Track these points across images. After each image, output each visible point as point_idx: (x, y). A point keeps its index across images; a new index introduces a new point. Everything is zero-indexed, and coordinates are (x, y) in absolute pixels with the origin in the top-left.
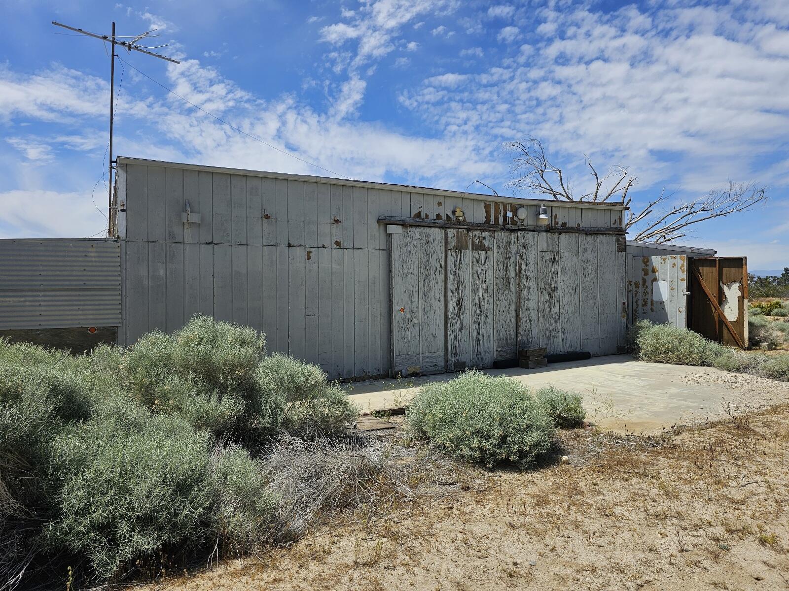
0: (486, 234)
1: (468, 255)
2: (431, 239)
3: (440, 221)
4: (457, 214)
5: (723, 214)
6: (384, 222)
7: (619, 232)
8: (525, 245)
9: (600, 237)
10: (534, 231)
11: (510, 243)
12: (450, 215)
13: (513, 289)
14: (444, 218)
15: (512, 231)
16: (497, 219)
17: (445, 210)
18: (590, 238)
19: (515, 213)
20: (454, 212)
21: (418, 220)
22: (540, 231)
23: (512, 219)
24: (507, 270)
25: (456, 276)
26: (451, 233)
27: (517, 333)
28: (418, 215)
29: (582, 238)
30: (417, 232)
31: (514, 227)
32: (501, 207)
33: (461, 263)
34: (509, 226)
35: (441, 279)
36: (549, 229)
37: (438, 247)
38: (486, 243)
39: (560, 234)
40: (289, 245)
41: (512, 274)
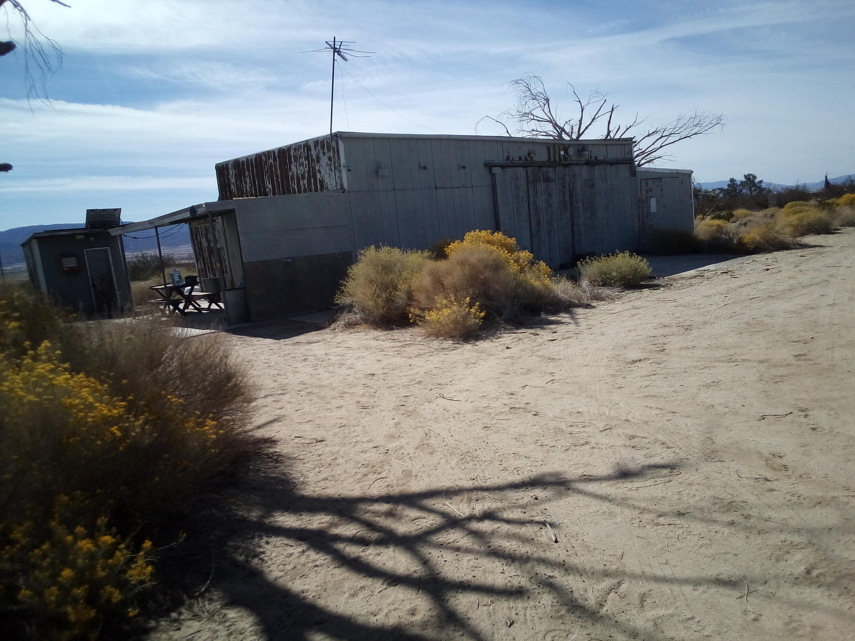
0: (551, 170)
1: (541, 186)
2: (518, 176)
3: (521, 162)
4: (532, 155)
5: (689, 137)
6: (489, 166)
7: (630, 161)
8: (574, 176)
9: (619, 166)
10: (578, 164)
11: (565, 175)
12: (527, 157)
13: (569, 210)
14: (523, 159)
15: (566, 166)
16: (554, 156)
17: (523, 152)
18: (613, 168)
19: (566, 152)
20: (529, 154)
21: (509, 162)
22: (582, 165)
23: (564, 155)
24: (564, 195)
25: (535, 203)
26: (530, 170)
27: (573, 243)
28: (508, 158)
29: (608, 167)
30: (510, 171)
31: (566, 163)
32: (557, 147)
33: (537, 193)
34: (562, 162)
35: (526, 205)
36: (588, 163)
37: (522, 182)
38: (551, 176)
39: (595, 165)
40: (436, 187)
41: (567, 198)
